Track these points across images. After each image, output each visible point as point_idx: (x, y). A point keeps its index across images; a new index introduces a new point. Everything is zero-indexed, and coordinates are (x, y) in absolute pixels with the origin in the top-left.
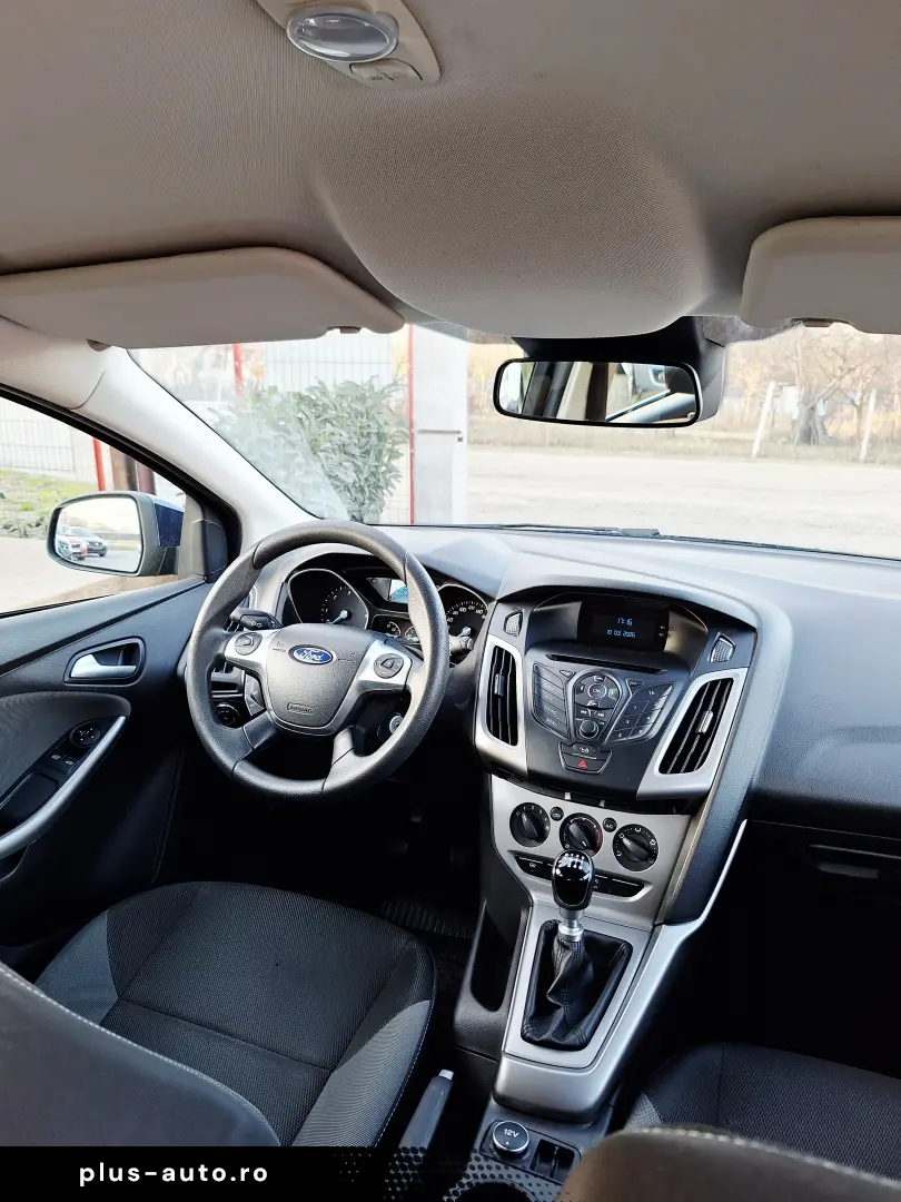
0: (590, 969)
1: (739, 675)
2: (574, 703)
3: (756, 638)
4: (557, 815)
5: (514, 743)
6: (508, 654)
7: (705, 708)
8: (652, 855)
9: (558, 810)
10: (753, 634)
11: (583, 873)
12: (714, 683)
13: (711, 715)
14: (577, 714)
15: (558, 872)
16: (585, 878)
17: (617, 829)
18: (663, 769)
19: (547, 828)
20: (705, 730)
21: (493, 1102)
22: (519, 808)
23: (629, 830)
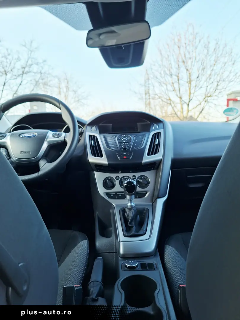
0: (138, 217)
1: (162, 131)
2: (118, 142)
3: (163, 123)
4: (118, 178)
5: (102, 156)
6: (94, 136)
7: (155, 139)
8: (148, 183)
9: (118, 176)
10: (162, 123)
11: (133, 183)
12: (156, 134)
13: (158, 140)
14: (120, 145)
15: (125, 184)
16: (134, 184)
17: (137, 178)
18: (148, 155)
19: (115, 183)
20: (157, 143)
21: (120, 258)
22: (105, 179)
23: (140, 177)
